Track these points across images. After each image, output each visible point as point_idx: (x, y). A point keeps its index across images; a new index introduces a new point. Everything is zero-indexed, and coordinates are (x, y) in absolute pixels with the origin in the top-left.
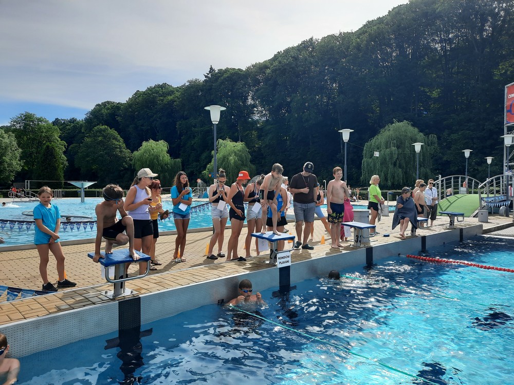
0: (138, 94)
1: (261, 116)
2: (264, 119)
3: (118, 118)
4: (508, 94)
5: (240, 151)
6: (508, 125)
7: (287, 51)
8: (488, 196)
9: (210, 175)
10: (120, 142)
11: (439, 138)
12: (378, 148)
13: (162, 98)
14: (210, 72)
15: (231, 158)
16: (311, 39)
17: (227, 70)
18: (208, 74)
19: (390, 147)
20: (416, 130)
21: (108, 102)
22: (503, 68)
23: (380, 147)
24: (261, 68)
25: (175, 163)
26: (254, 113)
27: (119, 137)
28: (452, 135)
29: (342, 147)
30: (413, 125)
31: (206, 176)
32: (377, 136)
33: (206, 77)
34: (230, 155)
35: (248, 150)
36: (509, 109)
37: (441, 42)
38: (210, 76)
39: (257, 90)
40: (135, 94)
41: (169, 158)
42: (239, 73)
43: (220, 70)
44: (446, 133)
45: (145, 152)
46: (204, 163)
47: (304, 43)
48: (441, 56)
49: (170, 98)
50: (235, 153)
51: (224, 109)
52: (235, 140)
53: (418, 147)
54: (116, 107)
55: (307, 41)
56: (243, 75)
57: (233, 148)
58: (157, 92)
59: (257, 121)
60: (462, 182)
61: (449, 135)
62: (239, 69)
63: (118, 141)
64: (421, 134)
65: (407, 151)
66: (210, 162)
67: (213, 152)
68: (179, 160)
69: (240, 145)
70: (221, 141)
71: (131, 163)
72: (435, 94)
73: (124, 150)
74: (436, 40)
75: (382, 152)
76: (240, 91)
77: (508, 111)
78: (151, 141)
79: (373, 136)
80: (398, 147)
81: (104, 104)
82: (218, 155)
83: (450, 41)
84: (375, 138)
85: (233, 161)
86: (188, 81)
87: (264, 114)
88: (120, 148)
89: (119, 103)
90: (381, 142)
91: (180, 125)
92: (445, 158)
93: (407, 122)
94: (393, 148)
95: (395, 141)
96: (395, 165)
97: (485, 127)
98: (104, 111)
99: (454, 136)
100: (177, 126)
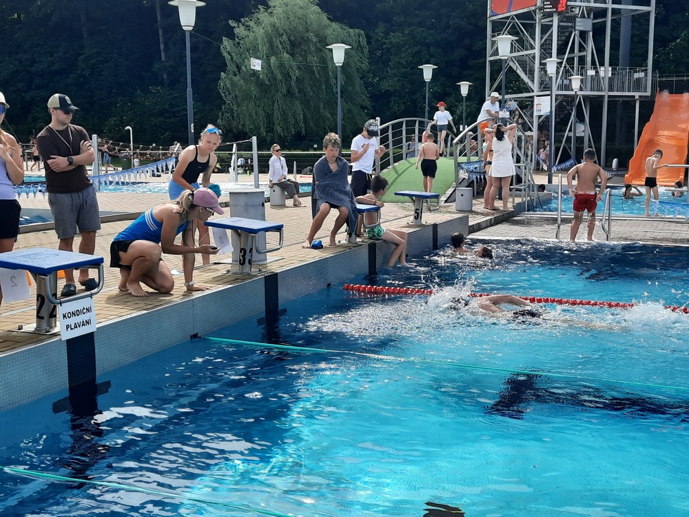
6: (494, 18)
8: (469, 159)
11: (369, 39)
28: (392, 34)
29: (163, 48)
53: (339, 54)
60: (421, 132)
64: (335, 25)
65: (314, 60)
97: (451, 22)
99: (395, 38)
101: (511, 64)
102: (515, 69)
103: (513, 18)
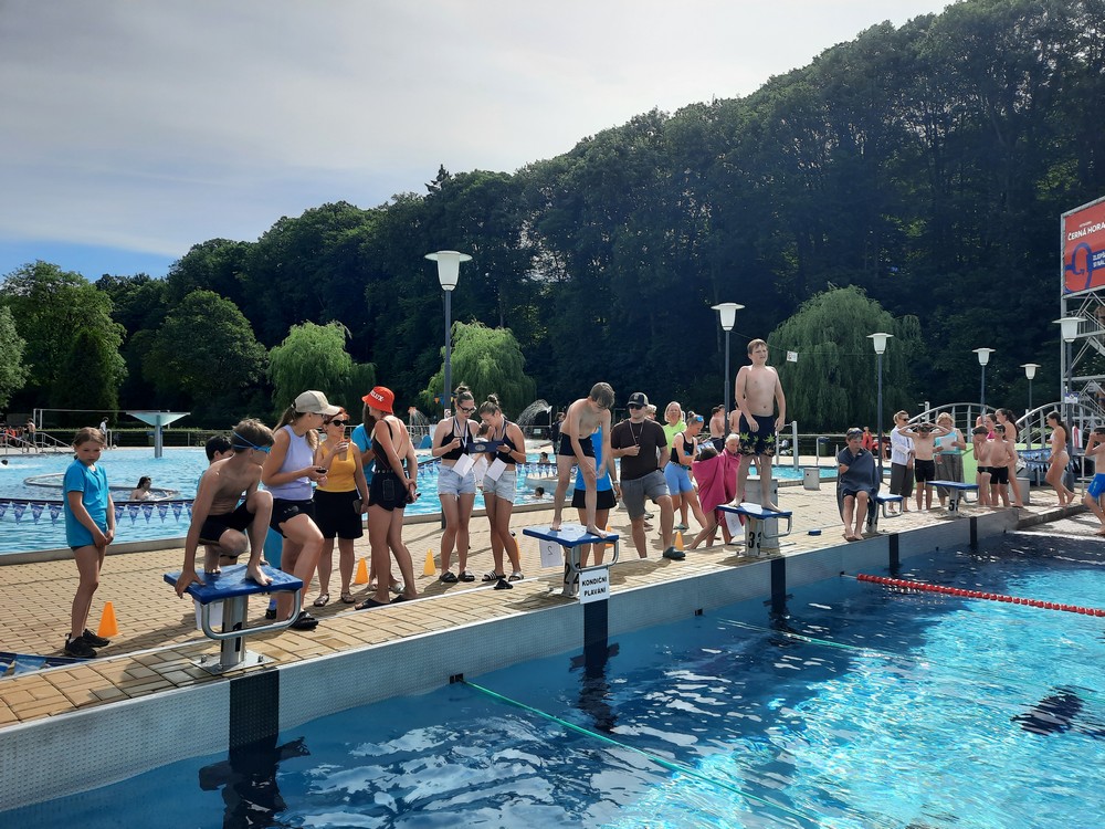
0: (283, 222)
1: (548, 272)
2: (553, 279)
3: (240, 276)
4: (1067, 232)
5: (502, 348)
6: (1068, 296)
7: (604, 137)
8: (1029, 446)
9: (437, 400)
10: (243, 327)
11: (924, 323)
12: (796, 344)
13: (335, 233)
14: (439, 178)
15: (484, 362)
16: (654, 112)
17: (476, 175)
18: (435, 183)
19: (823, 341)
20: (876, 305)
21: (219, 242)
22: (1055, 178)
23: (801, 341)
24: (549, 172)
25: (361, 372)
26: (534, 267)
27: (240, 316)
28: (952, 316)
29: (719, 341)
30: (869, 295)
31: (429, 402)
32: (793, 317)
33: (430, 188)
34: (480, 355)
35: (518, 345)
36: (1070, 262)
37: (926, 121)
38: (438, 186)
39: (540, 218)
40: (279, 224)
41: (349, 361)
42: (501, 182)
43: (461, 176)
44: (938, 313)
45: (296, 348)
46: (425, 373)
47: (636, 120)
48: (927, 151)
49: (352, 232)
50: (492, 351)
51: (466, 258)
52: (492, 323)
53: (880, 342)
55: (644, 117)
56: (511, 186)
57: (487, 342)
58: (324, 220)
59: (539, 285)
60: (974, 417)
61: (945, 316)
62: (503, 174)
63: (239, 324)
64: (887, 314)
65: (858, 350)
66: (438, 370)
67: (443, 350)
68: (369, 366)
69: (501, 335)
70: (460, 325)
71: (267, 372)
72: (915, 229)
73: (251, 344)
74: (915, 116)
75: (806, 352)
76: (503, 220)
77: (1068, 268)
78: (310, 325)
79: (786, 318)
80: (839, 342)
81: (210, 245)
82: (454, 356)
83: (945, 121)
84: (790, 321)
85: (486, 370)
86: (395, 197)
87: (554, 270)
88: (243, 339)
89: (240, 244)
90: (801, 332)
91: (373, 290)
92: (936, 366)
93: (855, 288)
94: (831, 344)
95: (832, 329)
96: (832, 379)
97: (1021, 301)
98: (210, 260)
99: (955, 319)
100: (367, 294)
101: (1092, 343)
102: (1096, 348)
103: (1092, 295)
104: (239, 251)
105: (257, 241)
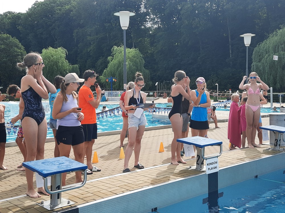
0: (36, 4)
2: (156, 26)
3: (19, 28)
9: (107, 80)
12: (267, 53)
15: (127, 63)
23: (269, 51)
25: (73, 69)
26: (147, 21)
34: (125, 60)
35: (142, 55)
45: (45, 59)
50: (130, 58)
52: (129, 46)
54: (17, 16)
57: (128, 54)
58: (54, 2)
59: (149, 29)
63: (20, 49)
66: (107, 67)
67: (109, 58)
68: (77, 66)
69: (134, 51)
70: (115, 48)
78: (50, 48)
79: (262, 41)
81: (6, 14)
82: (113, 61)
84: (264, 43)
88: (22, 55)
91: (77, 33)
95: (283, 46)
98: (6, 21)
100: (74, 34)
104: (18, 16)
105: (26, 12)
